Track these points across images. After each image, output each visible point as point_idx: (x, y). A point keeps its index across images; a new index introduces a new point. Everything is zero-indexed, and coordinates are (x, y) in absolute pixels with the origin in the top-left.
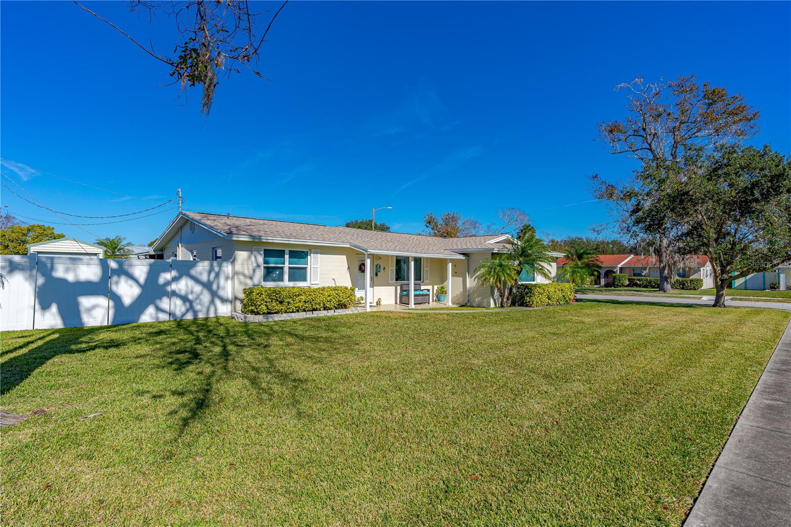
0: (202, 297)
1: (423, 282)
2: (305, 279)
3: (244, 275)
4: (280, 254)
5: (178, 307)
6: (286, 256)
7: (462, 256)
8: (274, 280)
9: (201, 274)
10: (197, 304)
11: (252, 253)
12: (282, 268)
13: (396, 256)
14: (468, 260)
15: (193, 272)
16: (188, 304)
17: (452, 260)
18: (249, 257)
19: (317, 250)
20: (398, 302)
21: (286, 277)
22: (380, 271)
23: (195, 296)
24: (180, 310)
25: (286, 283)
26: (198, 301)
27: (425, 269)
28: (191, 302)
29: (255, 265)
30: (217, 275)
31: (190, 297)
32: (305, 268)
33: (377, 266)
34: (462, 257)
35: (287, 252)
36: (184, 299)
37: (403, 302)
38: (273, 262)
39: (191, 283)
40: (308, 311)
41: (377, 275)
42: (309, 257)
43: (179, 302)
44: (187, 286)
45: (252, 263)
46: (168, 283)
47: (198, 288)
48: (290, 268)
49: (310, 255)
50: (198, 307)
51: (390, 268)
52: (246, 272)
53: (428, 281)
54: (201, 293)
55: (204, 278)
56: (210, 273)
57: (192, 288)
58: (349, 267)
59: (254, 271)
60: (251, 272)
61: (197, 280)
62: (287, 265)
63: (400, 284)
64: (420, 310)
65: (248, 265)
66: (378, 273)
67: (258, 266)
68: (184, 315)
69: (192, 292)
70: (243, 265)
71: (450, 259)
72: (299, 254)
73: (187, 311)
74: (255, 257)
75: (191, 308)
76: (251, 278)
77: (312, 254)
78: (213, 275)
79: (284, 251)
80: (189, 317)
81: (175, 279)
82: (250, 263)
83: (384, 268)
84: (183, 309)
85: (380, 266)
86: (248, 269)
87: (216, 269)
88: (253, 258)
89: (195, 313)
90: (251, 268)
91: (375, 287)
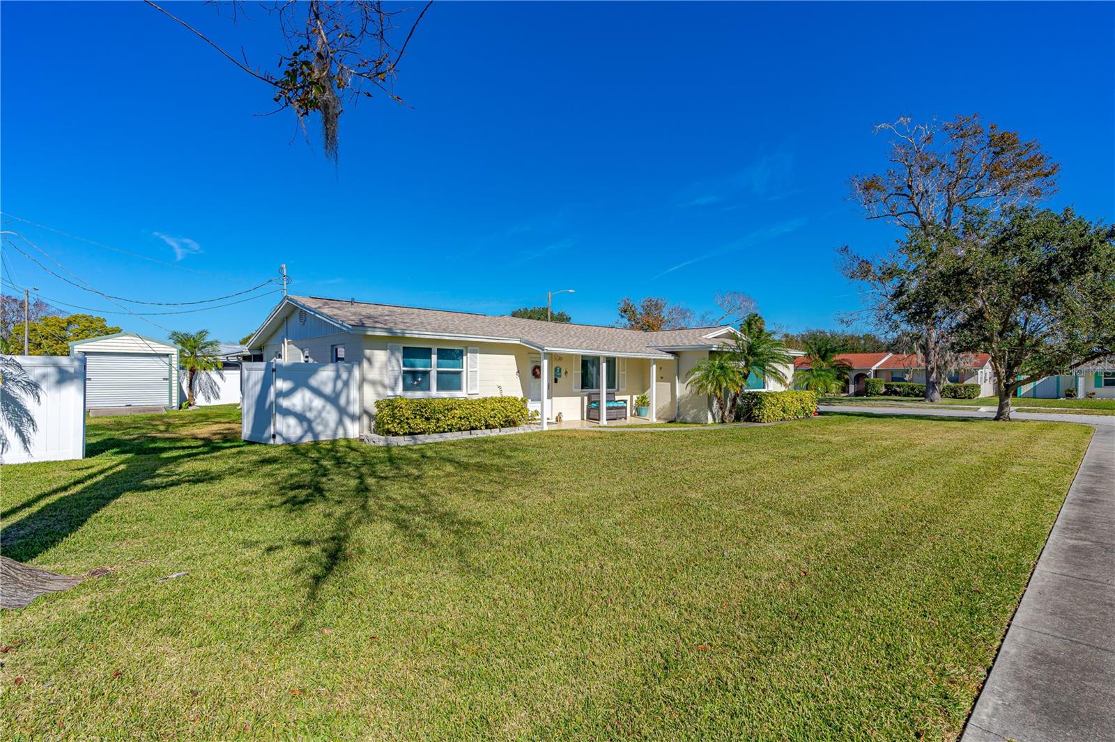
0: (324, 414)
1: (618, 390)
2: (459, 388)
4: (426, 353)
6: (433, 356)
7: (670, 355)
8: (419, 389)
9: (325, 383)
10: (318, 424)
11: (390, 352)
12: (429, 372)
13: (582, 356)
14: (678, 360)
15: (314, 382)
16: (305, 425)
17: (656, 361)
18: (389, 360)
19: (476, 348)
20: (585, 418)
21: (434, 384)
22: (560, 376)
23: (314, 413)
24: (295, 433)
25: (434, 392)
26: (319, 420)
27: (621, 373)
28: (309, 422)
30: (346, 384)
31: (309, 415)
32: (459, 373)
33: (556, 369)
34: (670, 357)
35: (435, 350)
36: (301, 418)
37: (591, 417)
38: (417, 365)
39: (308, 394)
40: (464, 430)
41: (556, 381)
42: (465, 358)
43: (292, 421)
44: (305, 401)
47: (318, 403)
48: (438, 373)
49: (466, 355)
50: (319, 428)
51: (574, 372)
53: (625, 389)
54: (324, 407)
55: (328, 390)
56: (335, 381)
57: (311, 402)
58: (518, 371)
61: (317, 392)
62: (434, 369)
63: (587, 393)
64: (614, 427)
66: (559, 379)
68: (301, 438)
69: (310, 409)
71: (654, 360)
72: (452, 353)
73: (305, 433)
75: (310, 429)
77: (469, 354)
78: (340, 384)
79: (431, 349)
80: (308, 439)
81: (291, 391)
83: (566, 372)
84: (300, 431)
85: (560, 369)
87: (344, 376)
89: (316, 435)
91: (553, 398)
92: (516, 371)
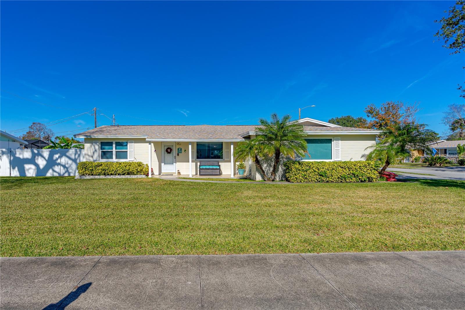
0: (72, 166)
1: (224, 160)
2: (127, 158)
3: (89, 155)
4: (110, 144)
5: (62, 171)
6: (113, 145)
8: (107, 158)
9: (71, 155)
10: (70, 169)
11: (92, 144)
12: (112, 152)
15: (68, 154)
16: (66, 169)
18: (91, 146)
19: (133, 141)
20: (198, 174)
21: (114, 156)
22: (181, 153)
23: (69, 165)
24: (63, 172)
25: (114, 160)
26: (70, 168)
28: (67, 168)
29: (94, 150)
30: (79, 156)
31: (67, 166)
32: (127, 152)
33: (178, 149)
35: (114, 142)
36: (64, 167)
37: (202, 174)
38: (107, 149)
39: (67, 159)
41: (178, 155)
42: (128, 145)
43: (62, 168)
44: (65, 161)
45: (92, 149)
46: (57, 159)
47: (70, 162)
48: (116, 152)
50: (70, 171)
52: (90, 154)
54: (72, 164)
55: (73, 157)
56: (75, 155)
57: (68, 162)
58: (155, 151)
59: (94, 153)
60: (92, 153)
61: (70, 158)
62: (114, 150)
63: (199, 161)
65: (90, 150)
67: (96, 151)
68: (64, 174)
69: (67, 164)
70: (87, 150)
73: (66, 172)
74: (94, 146)
75: (67, 171)
76: (92, 157)
77: (130, 144)
78: (77, 156)
79: (112, 142)
80: (66, 175)
81: (60, 157)
82: (91, 150)
83: (185, 151)
84: (64, 171)
85: (181, 149)
86: (91, 152)
87: (79, 153)
88: (93, 147)
89: (69, 173)
90: (92, 152)
91: (177, 163)
92: (154, 150)
